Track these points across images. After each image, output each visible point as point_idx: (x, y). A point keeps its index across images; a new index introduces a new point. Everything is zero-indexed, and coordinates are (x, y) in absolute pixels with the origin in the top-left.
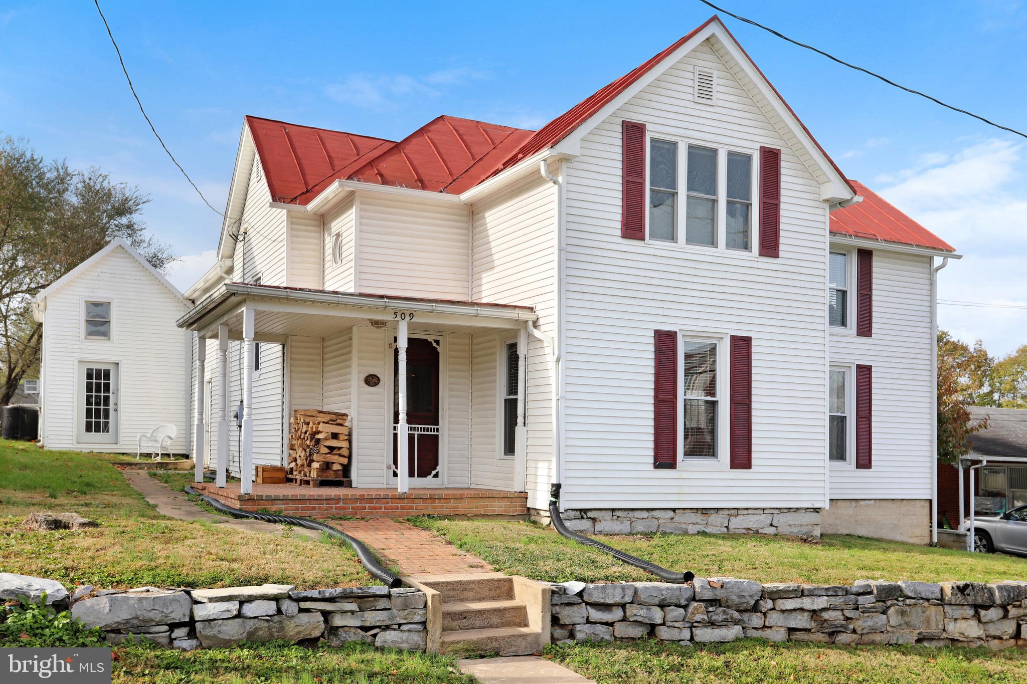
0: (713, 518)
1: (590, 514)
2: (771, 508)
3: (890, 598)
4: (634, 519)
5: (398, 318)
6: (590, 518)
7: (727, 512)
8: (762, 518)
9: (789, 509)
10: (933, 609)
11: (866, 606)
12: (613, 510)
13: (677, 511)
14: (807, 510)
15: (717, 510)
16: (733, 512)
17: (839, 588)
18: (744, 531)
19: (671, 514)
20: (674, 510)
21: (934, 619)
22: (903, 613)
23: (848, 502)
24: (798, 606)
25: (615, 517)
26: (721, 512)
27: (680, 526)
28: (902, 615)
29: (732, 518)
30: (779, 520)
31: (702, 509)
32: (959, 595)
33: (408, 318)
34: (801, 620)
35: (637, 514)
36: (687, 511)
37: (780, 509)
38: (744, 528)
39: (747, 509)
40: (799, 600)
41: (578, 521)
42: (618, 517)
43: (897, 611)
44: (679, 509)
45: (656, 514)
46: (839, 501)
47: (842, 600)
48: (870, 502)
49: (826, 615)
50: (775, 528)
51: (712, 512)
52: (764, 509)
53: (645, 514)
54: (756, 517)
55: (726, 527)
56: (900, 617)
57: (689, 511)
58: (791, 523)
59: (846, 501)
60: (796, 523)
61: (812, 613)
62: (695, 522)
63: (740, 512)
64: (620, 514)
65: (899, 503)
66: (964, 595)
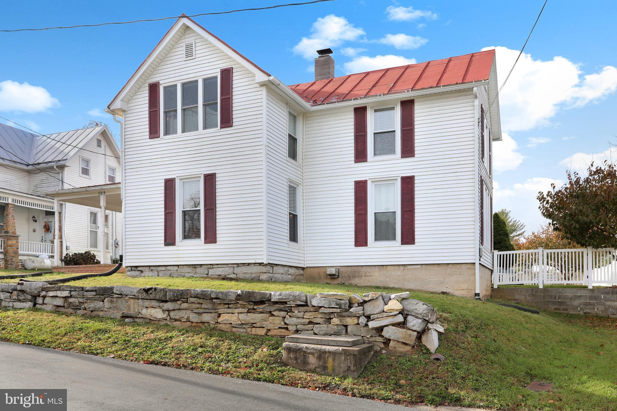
0: (199, 270)
1: (139, 269)
2: (231, 264)
3: (106, 294)
4: (159, 271)
5: (100, 195)
6: (139, 270)
7: (206, 267)
8: (227, 269)
9: (244, 264)
10: (132, 301)
11: (88, 296)
12: (150, 266)
13: (179, 267)
14: (256, 264)
15: (201, 265)
16: (209, 266)
17: (77, 287)
18: (217, 276)
19: (176, 268)
20: (178, 266)
21: (132, 306)
22: (112, 302)
23: (397, 267)
24: (55, 295)
25: (151, 270)
26: (203, 267)
27: (181, 273)
28: (111, 303)
29: (209, 270)
30: (238, 270)
31: (192, 265)
32: (144, 294)
33: (103, 194)
34: (59, 301)
35: (160, 268)
36: (184, 266)
37: (238, 264)
38: (217, 275)
39: (218, 264)
40: (55, 292)
41: (133, 272)
42: (152, 270)
43: (108, 301)
44: (180, 265)
45: (168, 268)
46: (388, 266)
47: (77, 293)
48: (417, 267)
49: (71, 300)
50: (235, 275)
51: (198, 266)
52: (227, 264)
53: (164, 268)
54: (223, 269)
55: (206, 274)
56: (110, 304)
57: (186, 266)
58: (245, 272)
59: (395, 266)
60: (248, 272)
61: (64, 299)
62: (188, 272)
63: (214, 266)
64: (152, 268)
65: (445, 267)
66: (148, 294)
